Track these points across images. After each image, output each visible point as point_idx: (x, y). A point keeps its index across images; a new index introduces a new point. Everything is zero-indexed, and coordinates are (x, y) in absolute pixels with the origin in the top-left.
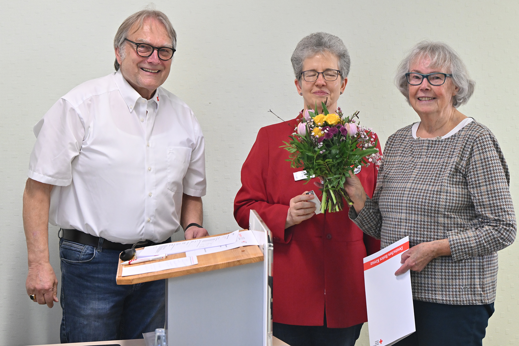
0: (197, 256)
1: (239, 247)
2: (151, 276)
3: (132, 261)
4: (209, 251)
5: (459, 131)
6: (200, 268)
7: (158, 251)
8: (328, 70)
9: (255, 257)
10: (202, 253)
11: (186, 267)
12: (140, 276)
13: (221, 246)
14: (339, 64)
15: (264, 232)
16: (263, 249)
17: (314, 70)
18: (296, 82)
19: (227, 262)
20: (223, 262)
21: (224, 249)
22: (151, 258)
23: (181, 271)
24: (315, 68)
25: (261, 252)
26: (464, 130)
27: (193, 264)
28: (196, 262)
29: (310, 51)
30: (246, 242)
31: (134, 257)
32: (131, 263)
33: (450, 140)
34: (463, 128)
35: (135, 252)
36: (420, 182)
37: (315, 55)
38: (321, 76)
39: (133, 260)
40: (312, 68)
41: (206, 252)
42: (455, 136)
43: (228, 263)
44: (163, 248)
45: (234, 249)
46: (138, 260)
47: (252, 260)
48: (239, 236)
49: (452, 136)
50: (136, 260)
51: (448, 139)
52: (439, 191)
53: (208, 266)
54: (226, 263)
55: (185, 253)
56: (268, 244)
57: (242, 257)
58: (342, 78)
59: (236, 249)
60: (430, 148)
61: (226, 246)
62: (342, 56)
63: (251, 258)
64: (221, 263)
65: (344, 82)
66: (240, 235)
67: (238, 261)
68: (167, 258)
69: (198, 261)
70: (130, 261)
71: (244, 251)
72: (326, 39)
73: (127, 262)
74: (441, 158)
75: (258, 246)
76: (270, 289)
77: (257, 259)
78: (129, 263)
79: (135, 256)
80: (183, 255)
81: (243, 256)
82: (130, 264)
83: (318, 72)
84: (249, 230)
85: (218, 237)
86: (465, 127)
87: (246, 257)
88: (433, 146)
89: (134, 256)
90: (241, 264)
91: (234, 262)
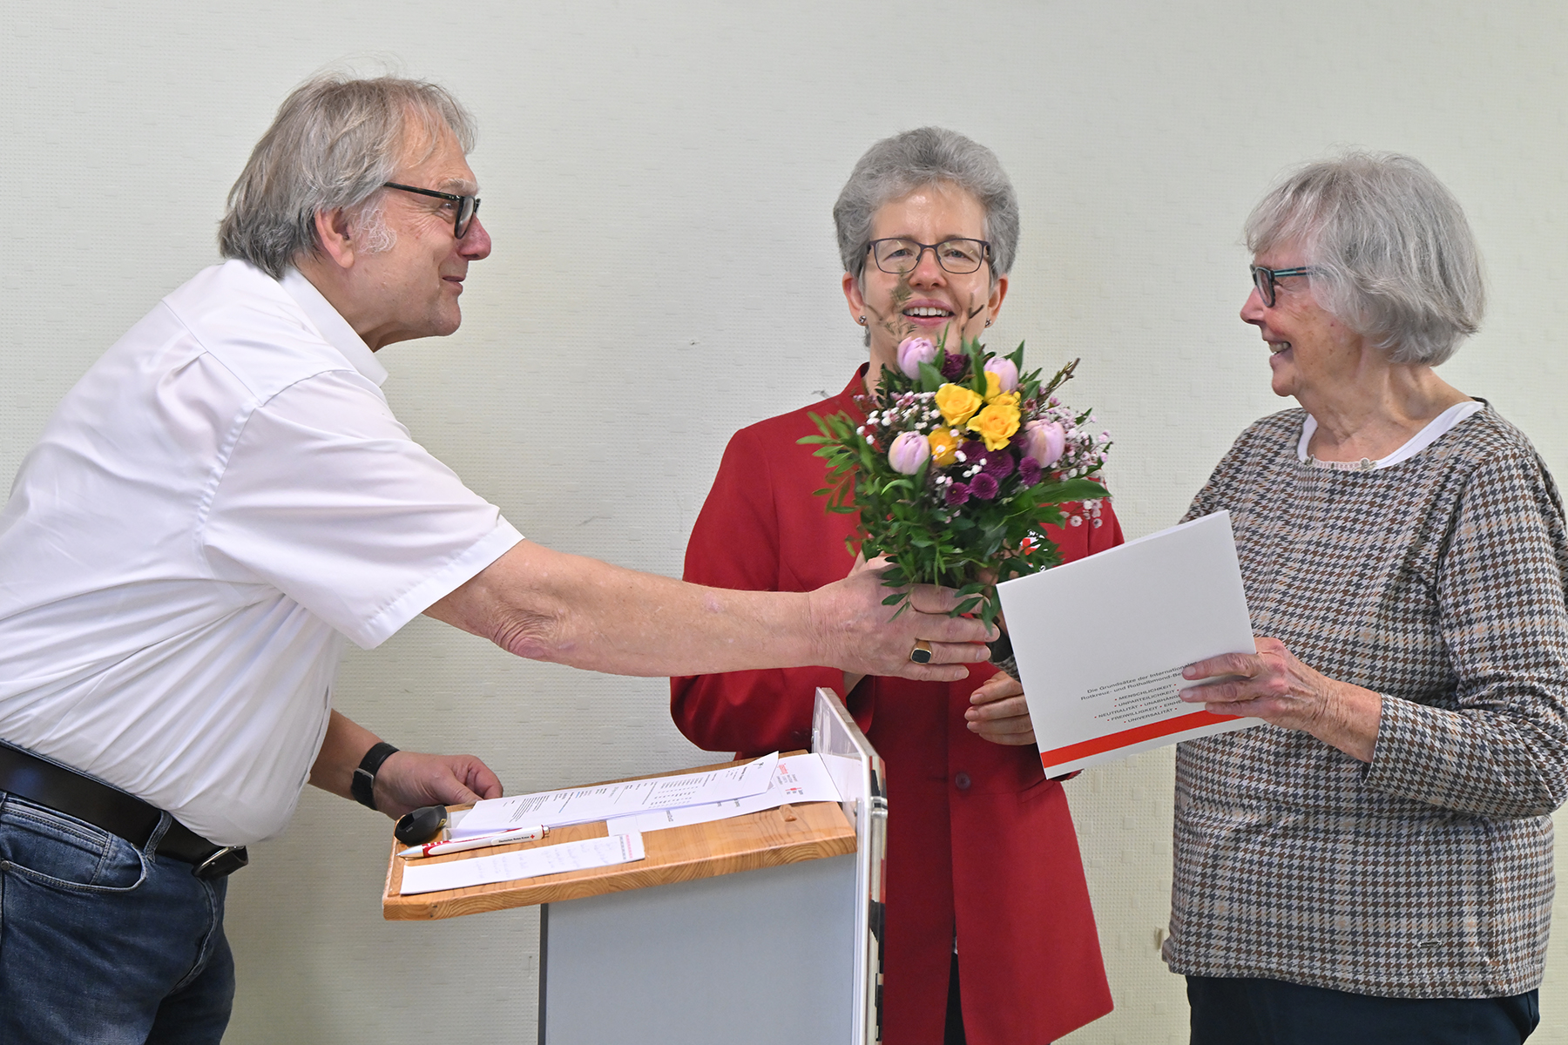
0: (643, 834)
1: (777, 808)
2: (492, 896)
3: (433, 846)
4: (682, 819)
5: (1431, 446)
6: (653, 871)
7: (517, 816)
8: (952, 238)
9: (827, 838)
10: (661, 823)
11: (608, 868)
12: (460, 895)
13: (719, 802)
14: (986, 227)
15: (860, 759)
16: (856, 814)
17: (908, 239)
18: (847, 284)
19: (740, 853)
20: (727, 855)
21: (730, 811)
22: (495, 838)
23: (590, 882)
24: (913, 232)
25: (847, 824)
26: (1446, 441)
27: (628, 859)
28: (639, 853)
29: (897, 177)
30: (801, 792)
31: (440, 834)
32: (430, 852)
33: (1399, 474)
34: (1443, 437)
35: (445, 817)
36: (1299, 611)
37: (913, 192)
38: (929, 256)
39: (439, 843)
40: (902, 233)
41: (670, 819)
42: (1417, 462)
43: (743, 856)
44: (535, 805)
45: (763, 814)
46: (454, 845)
47: (819, 850)
48: (779, 771)
49: (1408, 461)
50: (448, 841)
51: (1396, 469)
52: (1351, 639)
53: (678, 867)
54: (737, 857)
55: (605, 821)
56: (872, 798)
57: (788, 840)
58: (993, 272)
59: (769, 813)
60: (1337, 497)
61: (738, 805)
62: (995, 201)
63: (816, 843)
64: (720, 856)
65: (997, 288)
66: (782, 768)
67: (775, 852)
68: (548, 836)
69: (647, 850)
70: (429, 845)
71: (794, 820)
72: (947, 147)
73: (419, 849)
74: (1369, 533)
75: (840, 804)
76: (875, 944)
77: (836, 847)
78: (425, 851)
79: (444, 830)
80: (599, 829)
81: (789, 836)
82: (426, 855)
83: (920, 245)
84: (810, 752)
85: (712, 773)
86: (1450, 433)
87: (800, 840)
88: (1348, 489)
89: (440, 828)
90: (783, 861)
91: (760, 854)
